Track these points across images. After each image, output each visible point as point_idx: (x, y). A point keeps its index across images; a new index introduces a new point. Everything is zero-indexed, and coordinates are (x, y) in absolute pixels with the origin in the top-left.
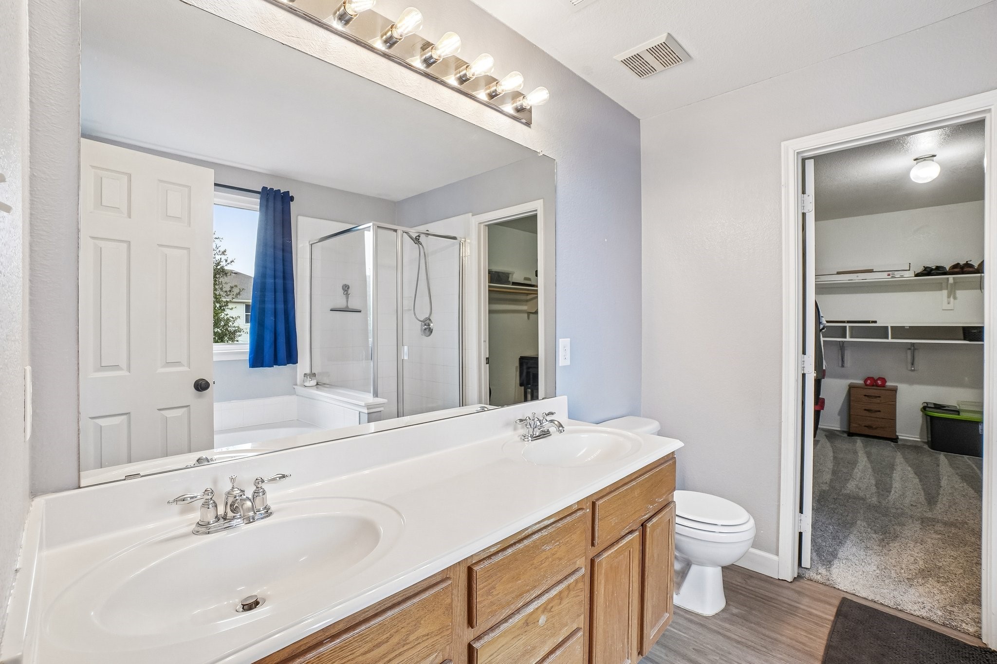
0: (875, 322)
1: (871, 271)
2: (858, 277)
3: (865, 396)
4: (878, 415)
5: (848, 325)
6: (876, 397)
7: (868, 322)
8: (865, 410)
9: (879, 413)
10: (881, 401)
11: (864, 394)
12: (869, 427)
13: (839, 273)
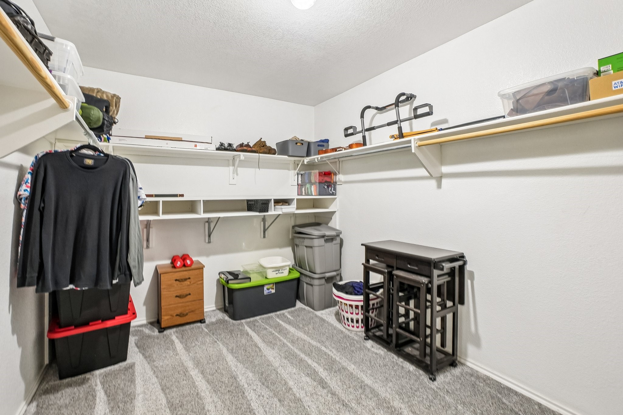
0: (182, 196)
1: (180, 140)
2: (167, 144)
3: (176, 280)
4: (189, 298)
5: (161, 199)
6: (186, 280)
7: (176, 196)
8: (177, 296)
9: (189, 296)
10: (190, 283)
11: (175, 279)
12: (180, 315)
13: (147, 137)
